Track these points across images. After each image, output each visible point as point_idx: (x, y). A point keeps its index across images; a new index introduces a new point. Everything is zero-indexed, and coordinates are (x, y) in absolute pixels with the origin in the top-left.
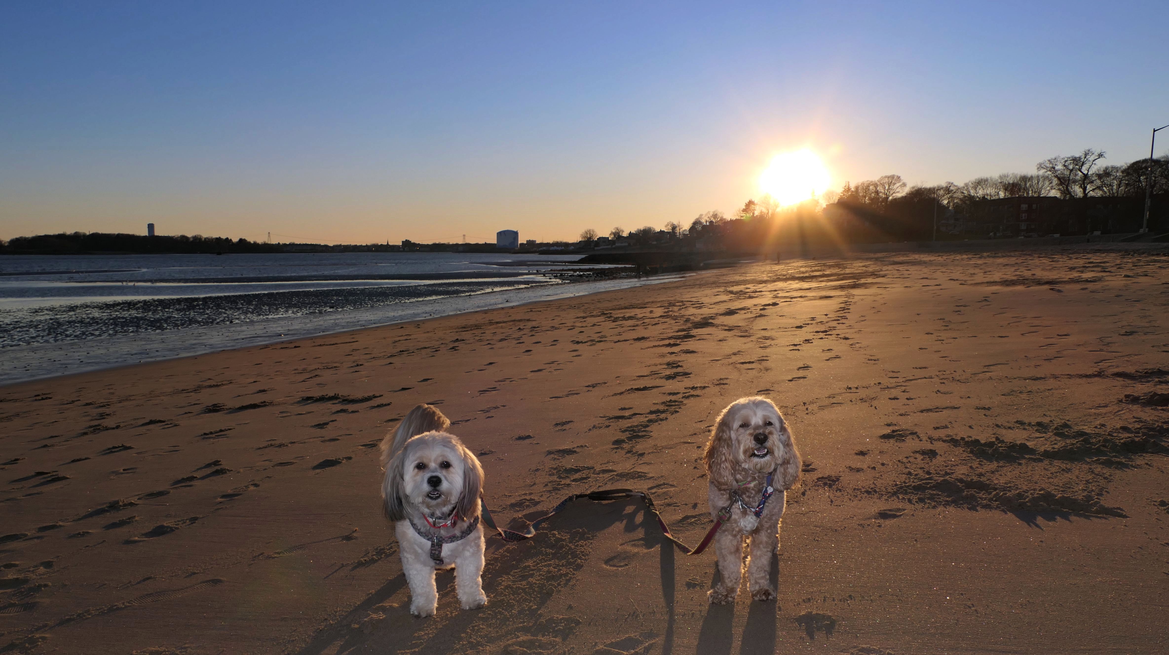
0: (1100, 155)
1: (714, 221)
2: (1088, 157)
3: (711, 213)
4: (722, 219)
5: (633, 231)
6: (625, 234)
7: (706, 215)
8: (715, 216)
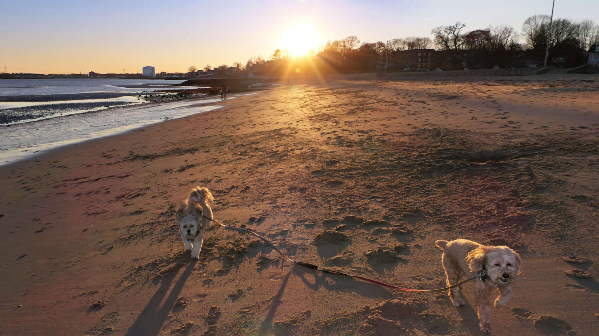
0: (464, 25)
1: (259, 61)
2: (458, 26)
3: (257, 58)
4: (263, 61)
5: (217, 67)
6: (212, 69)
7: (254, 58)
8: (259, 59)
